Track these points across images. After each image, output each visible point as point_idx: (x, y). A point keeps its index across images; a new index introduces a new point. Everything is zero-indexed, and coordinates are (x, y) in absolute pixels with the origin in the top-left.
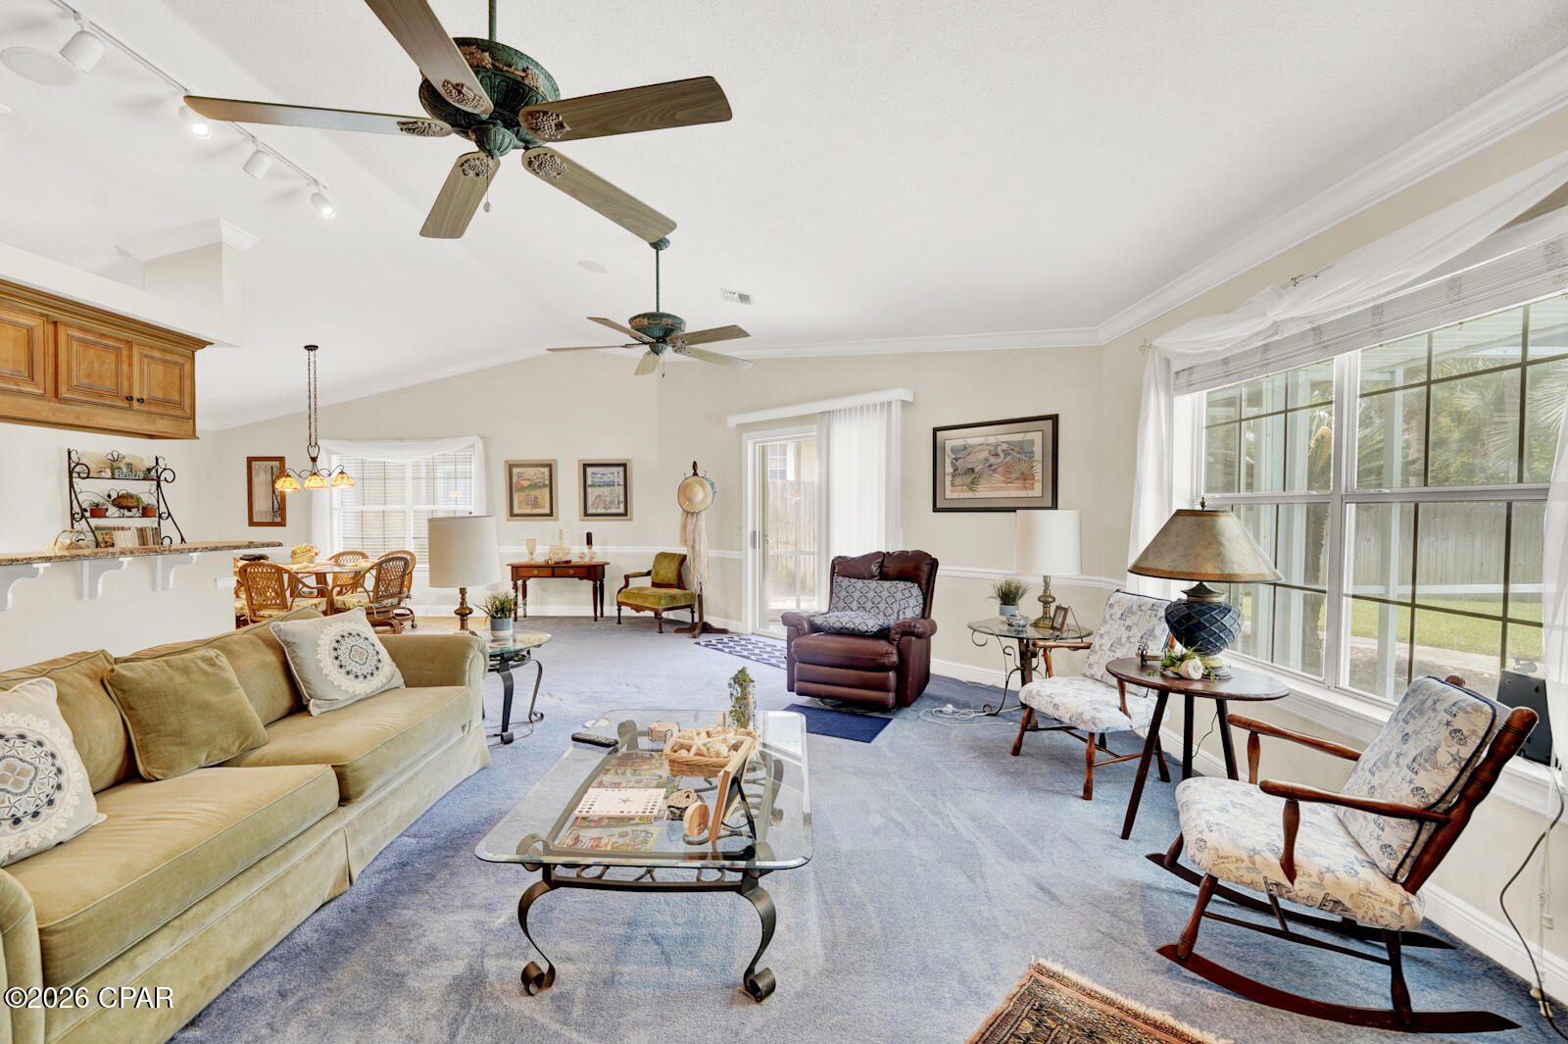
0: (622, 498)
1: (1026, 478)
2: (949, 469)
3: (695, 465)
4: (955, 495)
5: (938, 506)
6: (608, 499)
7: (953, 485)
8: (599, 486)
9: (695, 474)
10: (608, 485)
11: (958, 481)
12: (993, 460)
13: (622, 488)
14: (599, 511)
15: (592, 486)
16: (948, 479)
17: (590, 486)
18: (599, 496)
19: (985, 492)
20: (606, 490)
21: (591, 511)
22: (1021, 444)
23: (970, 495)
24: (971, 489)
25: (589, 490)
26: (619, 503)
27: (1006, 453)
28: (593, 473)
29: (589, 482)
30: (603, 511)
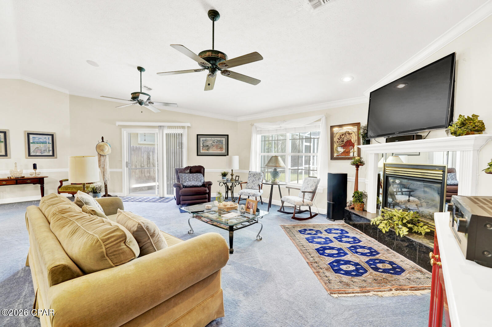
0: (51, 149)
1: (221, 148)
2: (201, 145)
3: (102, 138)
4: (204, 152)
5: (199, 154)
6: (43, 149)
7: (203, 149)
8: (37, 143)
9: (103, 141)
10: (43, 143)
11: (204, 148)
12: (213, 144)
13: (51, 146)
14: (38, 154)
15: (33, 143)
16: (201, 148)
17: (31, 143)
18: (38, 148)
19: (211, 151)
20: (42, 145)
21: (32, 154)
22: (220, 140)
23: (208, 152)
24: (208, 150)
25: (31, 145)
26: (49, 151)
27: (217, 142)
28: (33, 138)
29: (31, 141)
30: (40, 154)
